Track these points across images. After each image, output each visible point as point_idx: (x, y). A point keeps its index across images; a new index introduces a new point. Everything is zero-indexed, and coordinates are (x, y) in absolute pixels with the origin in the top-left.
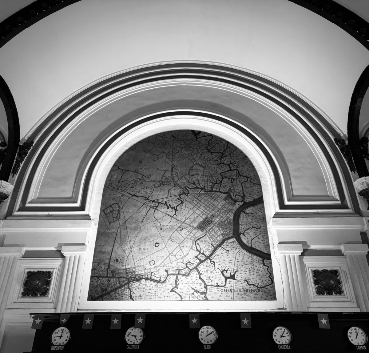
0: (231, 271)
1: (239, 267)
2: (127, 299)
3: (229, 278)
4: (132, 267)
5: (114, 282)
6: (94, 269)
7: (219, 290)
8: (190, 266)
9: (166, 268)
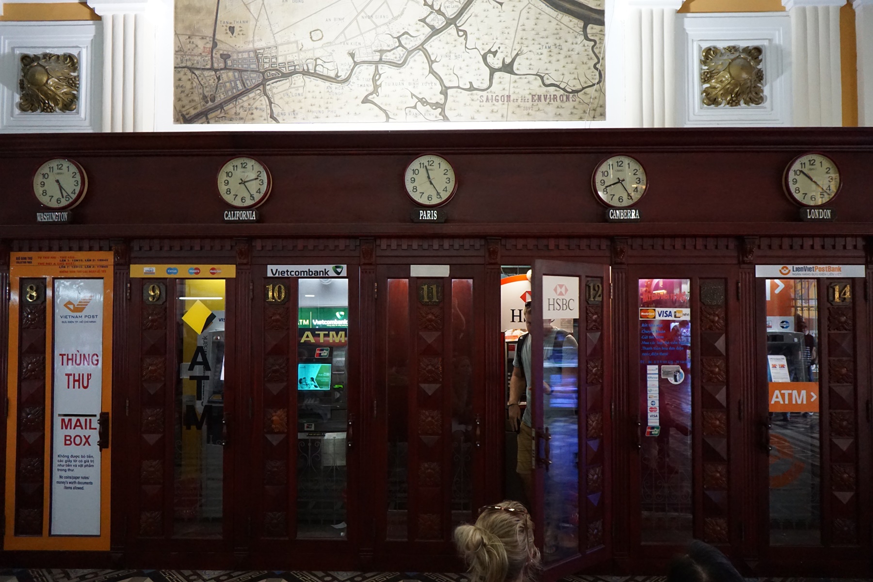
0: (505, 53)
1: (525, 42)
2: (263, 118)
3: (499, 70)
4: (269, 45)
5: (230, 82)
6: (179, 51)
7: (475, 97)
8: (407, 41)
9: (350, 48)
